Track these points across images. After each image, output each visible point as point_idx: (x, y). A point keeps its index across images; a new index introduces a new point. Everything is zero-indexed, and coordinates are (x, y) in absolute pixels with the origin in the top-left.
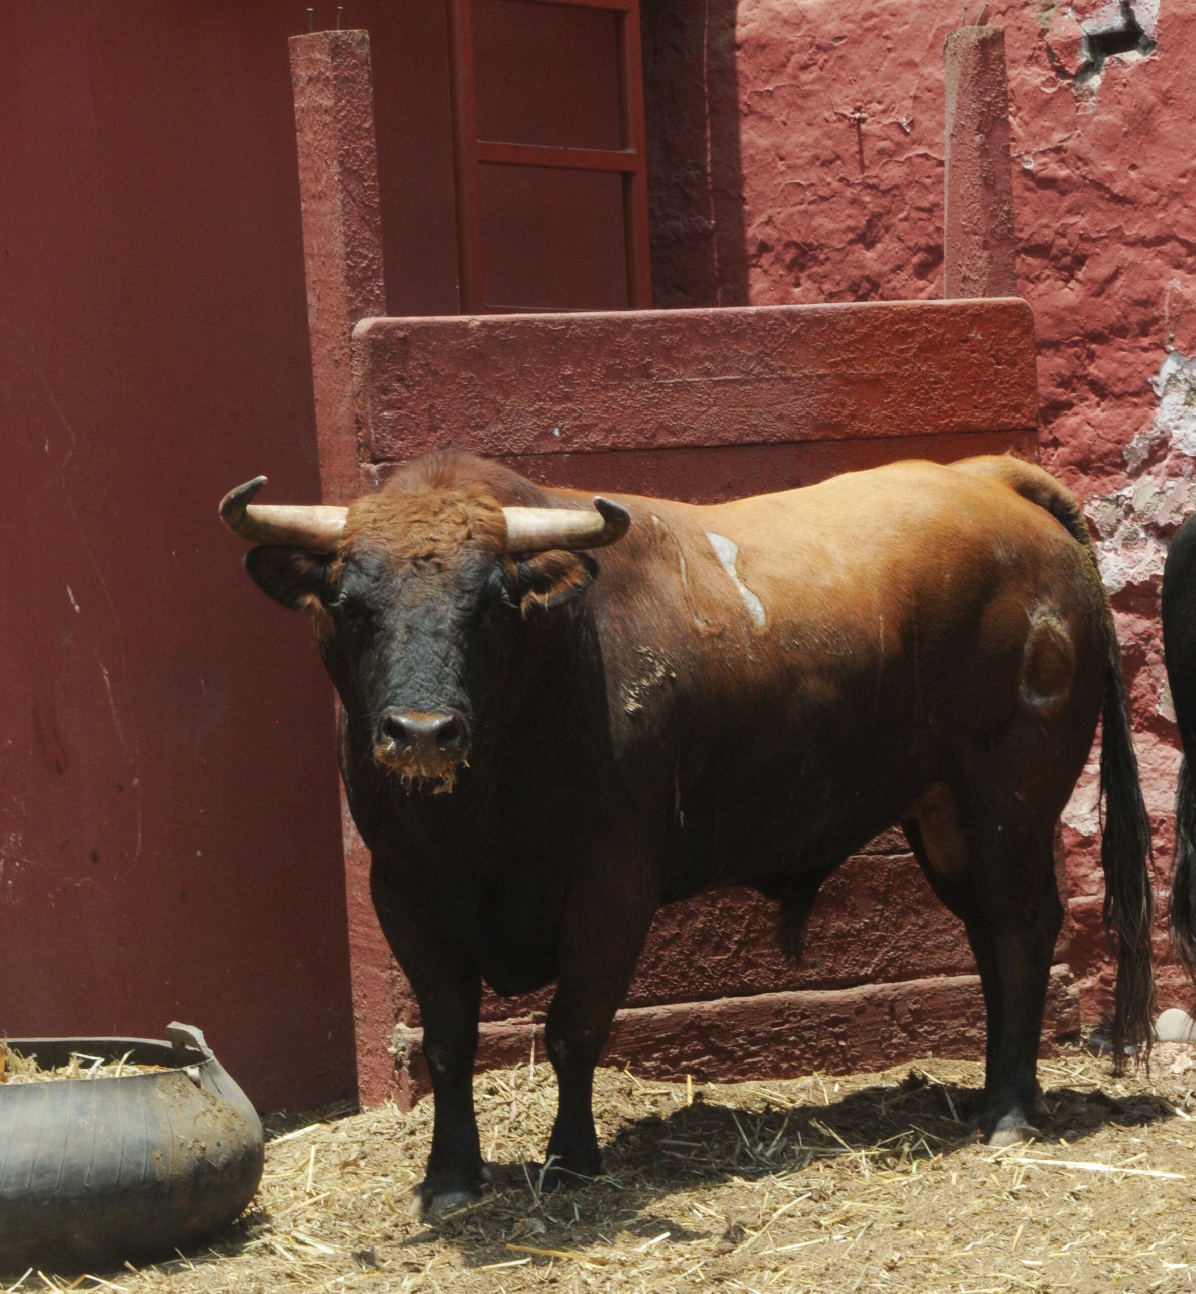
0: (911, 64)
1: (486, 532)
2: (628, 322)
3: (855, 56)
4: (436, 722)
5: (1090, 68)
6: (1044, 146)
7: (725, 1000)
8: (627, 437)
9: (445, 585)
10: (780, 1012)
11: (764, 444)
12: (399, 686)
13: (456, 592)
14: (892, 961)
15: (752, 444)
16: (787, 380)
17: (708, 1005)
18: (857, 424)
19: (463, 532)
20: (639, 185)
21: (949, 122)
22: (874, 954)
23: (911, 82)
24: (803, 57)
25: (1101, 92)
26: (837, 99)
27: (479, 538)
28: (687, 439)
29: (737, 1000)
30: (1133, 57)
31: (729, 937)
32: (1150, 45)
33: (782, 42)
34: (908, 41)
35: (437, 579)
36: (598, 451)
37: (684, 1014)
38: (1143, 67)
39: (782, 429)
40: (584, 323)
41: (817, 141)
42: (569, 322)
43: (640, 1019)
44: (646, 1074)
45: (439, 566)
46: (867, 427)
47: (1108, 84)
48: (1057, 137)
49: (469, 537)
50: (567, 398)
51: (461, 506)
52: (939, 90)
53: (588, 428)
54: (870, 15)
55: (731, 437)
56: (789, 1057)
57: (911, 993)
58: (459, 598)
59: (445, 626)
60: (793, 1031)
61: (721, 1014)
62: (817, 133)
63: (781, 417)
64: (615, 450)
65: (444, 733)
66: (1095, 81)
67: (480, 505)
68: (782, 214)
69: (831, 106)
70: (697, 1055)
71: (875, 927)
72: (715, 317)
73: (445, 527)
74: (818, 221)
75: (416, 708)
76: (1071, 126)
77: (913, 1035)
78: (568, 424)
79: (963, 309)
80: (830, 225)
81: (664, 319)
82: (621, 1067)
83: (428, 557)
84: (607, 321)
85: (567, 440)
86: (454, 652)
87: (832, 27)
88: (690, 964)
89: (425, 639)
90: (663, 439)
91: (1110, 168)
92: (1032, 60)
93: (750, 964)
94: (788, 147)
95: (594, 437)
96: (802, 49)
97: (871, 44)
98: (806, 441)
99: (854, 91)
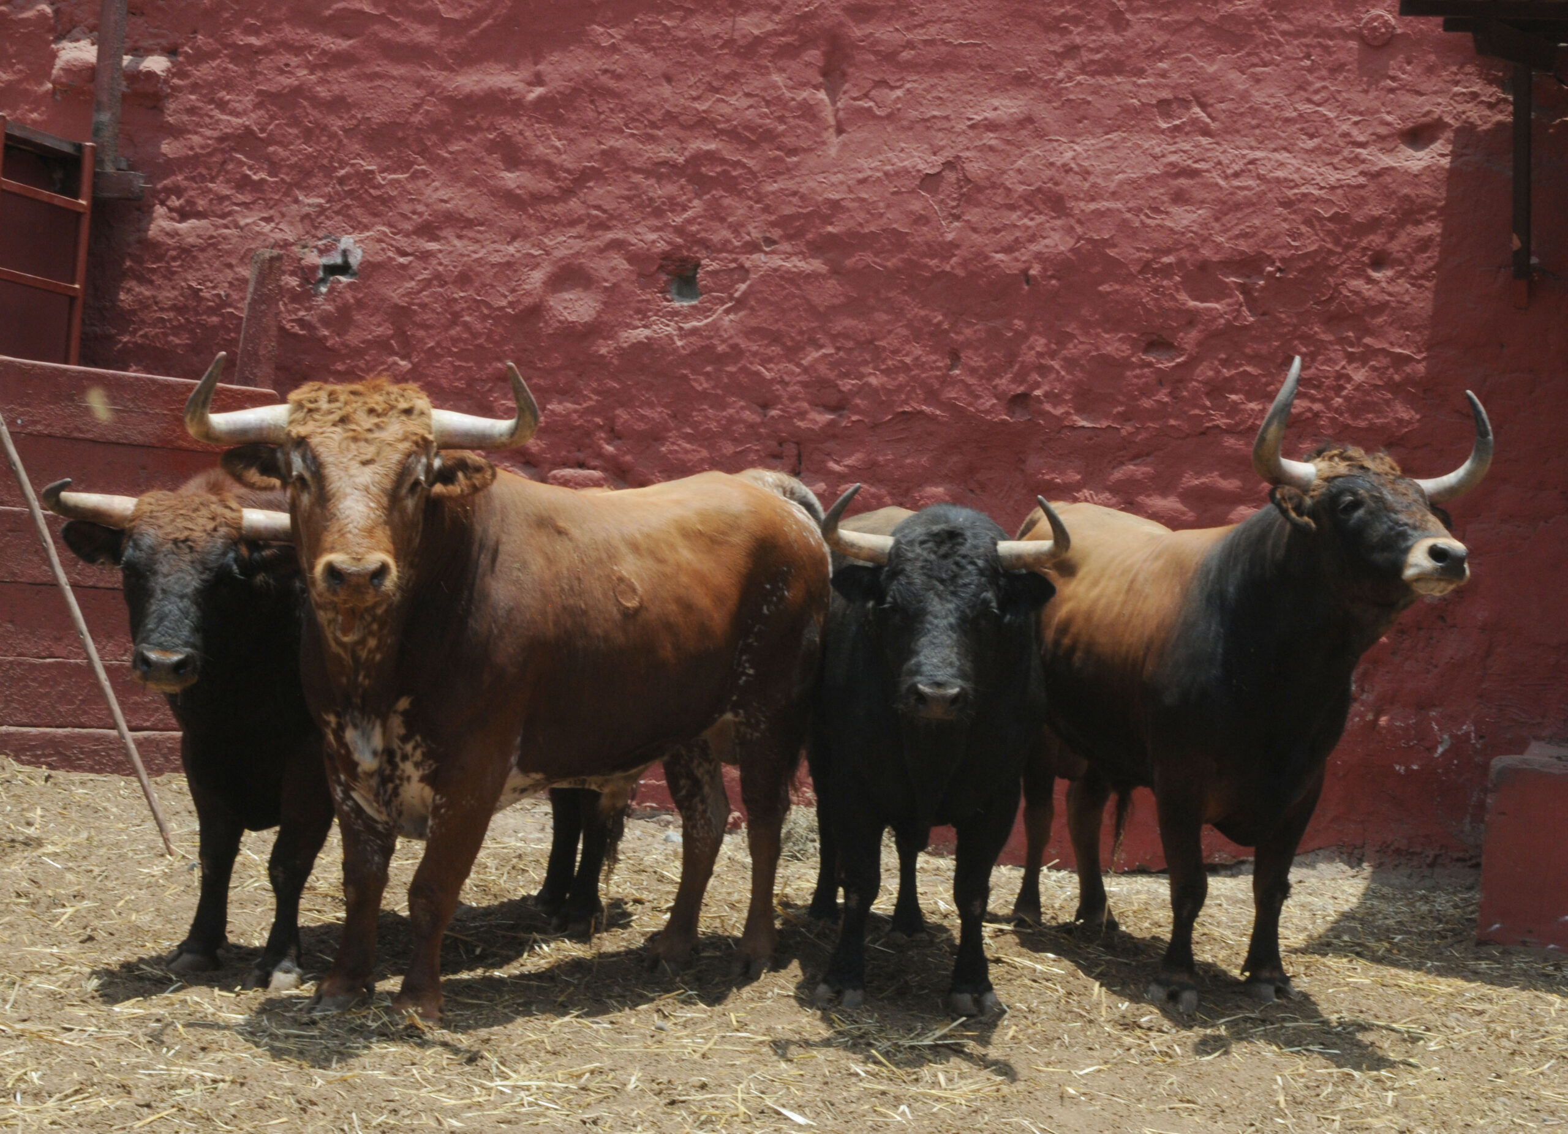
0: (230, 266)
1: (227, 525)
2: (66, 370)
3: (201, 257)
4: (176, 658)
5: (323, 281)
6: (294, 317)
7: (69, 730)
8: (57, 430)
9: (192, 562)
10: (98, 739)
11: (130, 445)
12: (152, 631)
13: (200, 568)
14: (161, 720)
15: (123, 444)
16: (147, 414)
17: (60, 731)
18: (180, 442)
19: (210, 525)
20: (79, 303)
21: (249, 296)
22: (151, 716)
23: (229, 275)
24: (174, 253)
25: (326, 294)
26: (189, 277)
27: (223, 530)
28: (90, 436)
29: (77, 730)
30: (343, 279)
31: (76, 696)
32: (354, 274)
33: (164, 244)
34: (229, 253)
35: (188, 558)
36: (40, 435)
37: (46, 734)
38: (350, 286)
39: (140, 439)
40: (42, 367)
41: (176, 298)
42: (34, 366)
43: (22, 734)
44: (22, 763)
45: (191, 548)
46: (185, 444)
47: (331, 291)
48: (302, 313)
49: (215, 529)
50: (28, 405)
51: (213, 506)
52: (245, 281)
53: (35, 423)
54: (212, 237)
55: (113, 438)
56: (100, 763)
57: (169, 738)
58: (202, 573)
59: (189, 590)
60: (104, 750)
61: (66, 736)
62: (176, 293)
63: (141, 433)
64: (49, 436)
65: (179, 666)
66: (324, 289)
67: (227, 507)
68: (152, 331)
69: (186, 280)
70: (50, 755)
71: (154, 701)
72: (113, 375)
73: (201, 521)
74: (171, 338)
75: (162, 647)
76: (308, 309)
77: (167, 760)
78: (26, 418)
79: (243, 392)
80: (177, 341)
81: (85, 372)
82: (8, 755)
83: (184, 541)
84: (55, 369)
85: (23, 426)
86: (193, 609)
87: (191, 240)
88: (54, 707)
89: (173, 599)
90: (76, 434)
91: (326, 333)
92: (293, 273)
93: (85, 712)
94: (160, 298)
95: (39, 427)
96: (174, 249)
97: (211, 252)
98: (153, 447)
99: (199, 274)
